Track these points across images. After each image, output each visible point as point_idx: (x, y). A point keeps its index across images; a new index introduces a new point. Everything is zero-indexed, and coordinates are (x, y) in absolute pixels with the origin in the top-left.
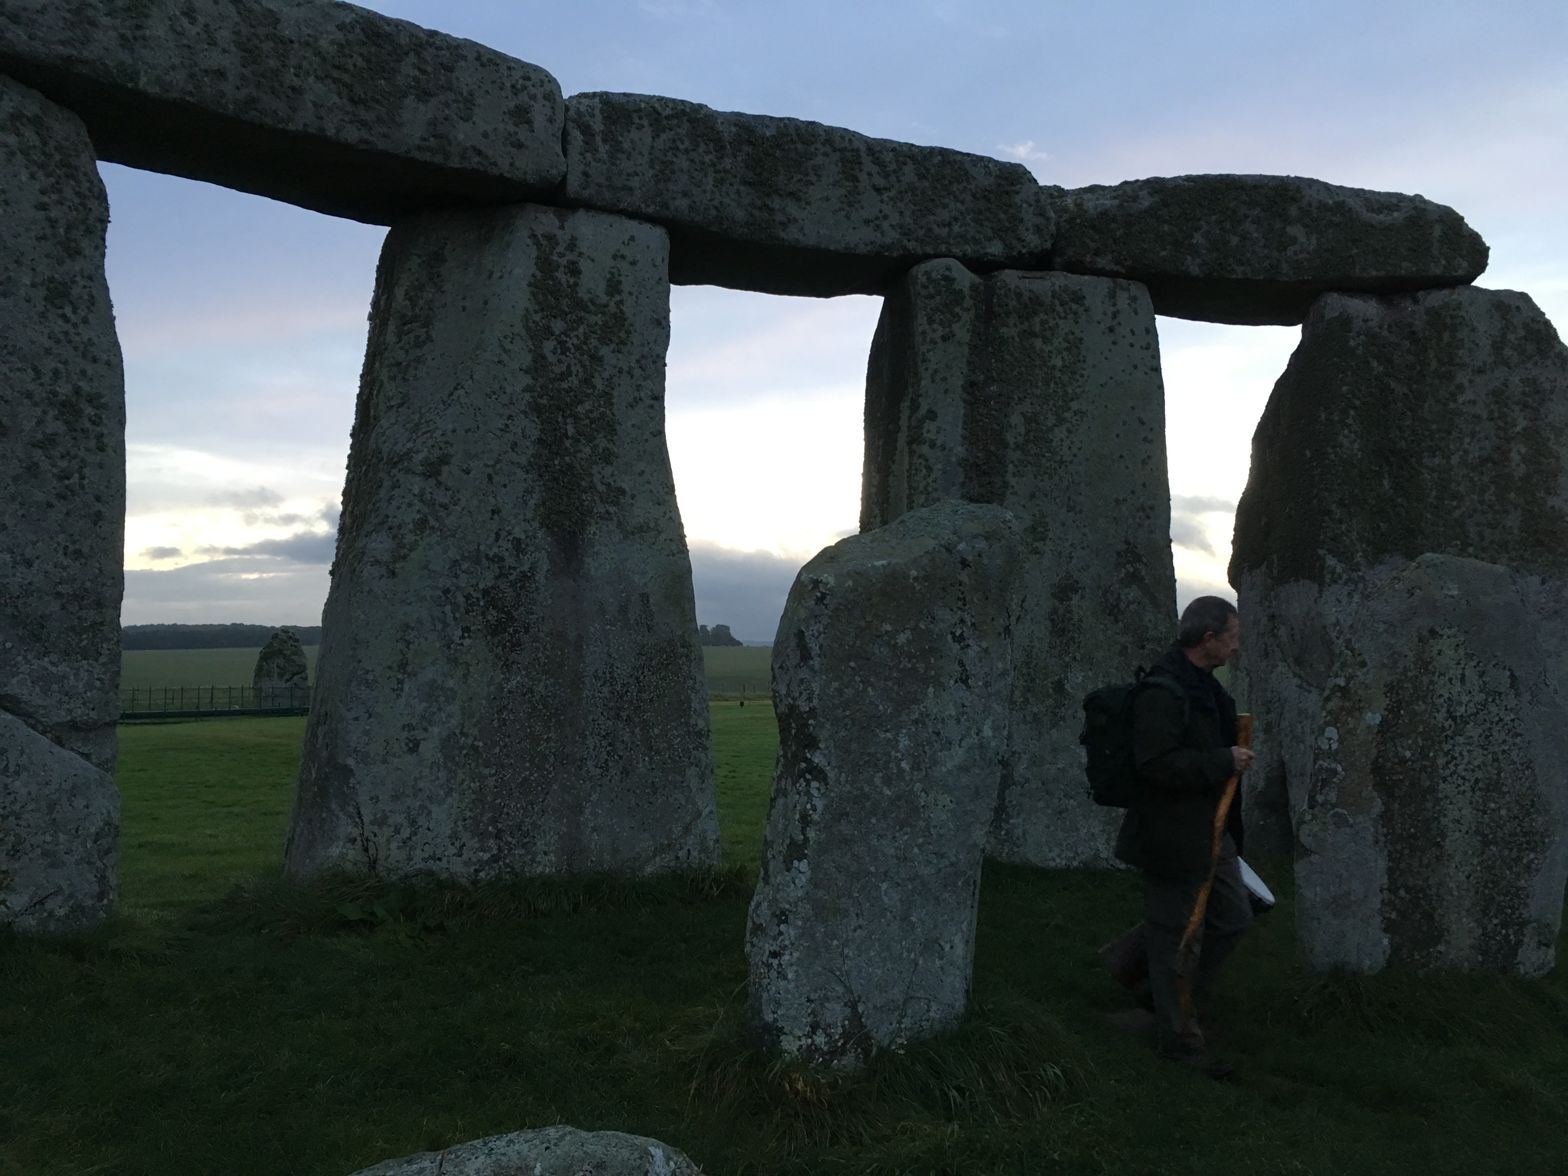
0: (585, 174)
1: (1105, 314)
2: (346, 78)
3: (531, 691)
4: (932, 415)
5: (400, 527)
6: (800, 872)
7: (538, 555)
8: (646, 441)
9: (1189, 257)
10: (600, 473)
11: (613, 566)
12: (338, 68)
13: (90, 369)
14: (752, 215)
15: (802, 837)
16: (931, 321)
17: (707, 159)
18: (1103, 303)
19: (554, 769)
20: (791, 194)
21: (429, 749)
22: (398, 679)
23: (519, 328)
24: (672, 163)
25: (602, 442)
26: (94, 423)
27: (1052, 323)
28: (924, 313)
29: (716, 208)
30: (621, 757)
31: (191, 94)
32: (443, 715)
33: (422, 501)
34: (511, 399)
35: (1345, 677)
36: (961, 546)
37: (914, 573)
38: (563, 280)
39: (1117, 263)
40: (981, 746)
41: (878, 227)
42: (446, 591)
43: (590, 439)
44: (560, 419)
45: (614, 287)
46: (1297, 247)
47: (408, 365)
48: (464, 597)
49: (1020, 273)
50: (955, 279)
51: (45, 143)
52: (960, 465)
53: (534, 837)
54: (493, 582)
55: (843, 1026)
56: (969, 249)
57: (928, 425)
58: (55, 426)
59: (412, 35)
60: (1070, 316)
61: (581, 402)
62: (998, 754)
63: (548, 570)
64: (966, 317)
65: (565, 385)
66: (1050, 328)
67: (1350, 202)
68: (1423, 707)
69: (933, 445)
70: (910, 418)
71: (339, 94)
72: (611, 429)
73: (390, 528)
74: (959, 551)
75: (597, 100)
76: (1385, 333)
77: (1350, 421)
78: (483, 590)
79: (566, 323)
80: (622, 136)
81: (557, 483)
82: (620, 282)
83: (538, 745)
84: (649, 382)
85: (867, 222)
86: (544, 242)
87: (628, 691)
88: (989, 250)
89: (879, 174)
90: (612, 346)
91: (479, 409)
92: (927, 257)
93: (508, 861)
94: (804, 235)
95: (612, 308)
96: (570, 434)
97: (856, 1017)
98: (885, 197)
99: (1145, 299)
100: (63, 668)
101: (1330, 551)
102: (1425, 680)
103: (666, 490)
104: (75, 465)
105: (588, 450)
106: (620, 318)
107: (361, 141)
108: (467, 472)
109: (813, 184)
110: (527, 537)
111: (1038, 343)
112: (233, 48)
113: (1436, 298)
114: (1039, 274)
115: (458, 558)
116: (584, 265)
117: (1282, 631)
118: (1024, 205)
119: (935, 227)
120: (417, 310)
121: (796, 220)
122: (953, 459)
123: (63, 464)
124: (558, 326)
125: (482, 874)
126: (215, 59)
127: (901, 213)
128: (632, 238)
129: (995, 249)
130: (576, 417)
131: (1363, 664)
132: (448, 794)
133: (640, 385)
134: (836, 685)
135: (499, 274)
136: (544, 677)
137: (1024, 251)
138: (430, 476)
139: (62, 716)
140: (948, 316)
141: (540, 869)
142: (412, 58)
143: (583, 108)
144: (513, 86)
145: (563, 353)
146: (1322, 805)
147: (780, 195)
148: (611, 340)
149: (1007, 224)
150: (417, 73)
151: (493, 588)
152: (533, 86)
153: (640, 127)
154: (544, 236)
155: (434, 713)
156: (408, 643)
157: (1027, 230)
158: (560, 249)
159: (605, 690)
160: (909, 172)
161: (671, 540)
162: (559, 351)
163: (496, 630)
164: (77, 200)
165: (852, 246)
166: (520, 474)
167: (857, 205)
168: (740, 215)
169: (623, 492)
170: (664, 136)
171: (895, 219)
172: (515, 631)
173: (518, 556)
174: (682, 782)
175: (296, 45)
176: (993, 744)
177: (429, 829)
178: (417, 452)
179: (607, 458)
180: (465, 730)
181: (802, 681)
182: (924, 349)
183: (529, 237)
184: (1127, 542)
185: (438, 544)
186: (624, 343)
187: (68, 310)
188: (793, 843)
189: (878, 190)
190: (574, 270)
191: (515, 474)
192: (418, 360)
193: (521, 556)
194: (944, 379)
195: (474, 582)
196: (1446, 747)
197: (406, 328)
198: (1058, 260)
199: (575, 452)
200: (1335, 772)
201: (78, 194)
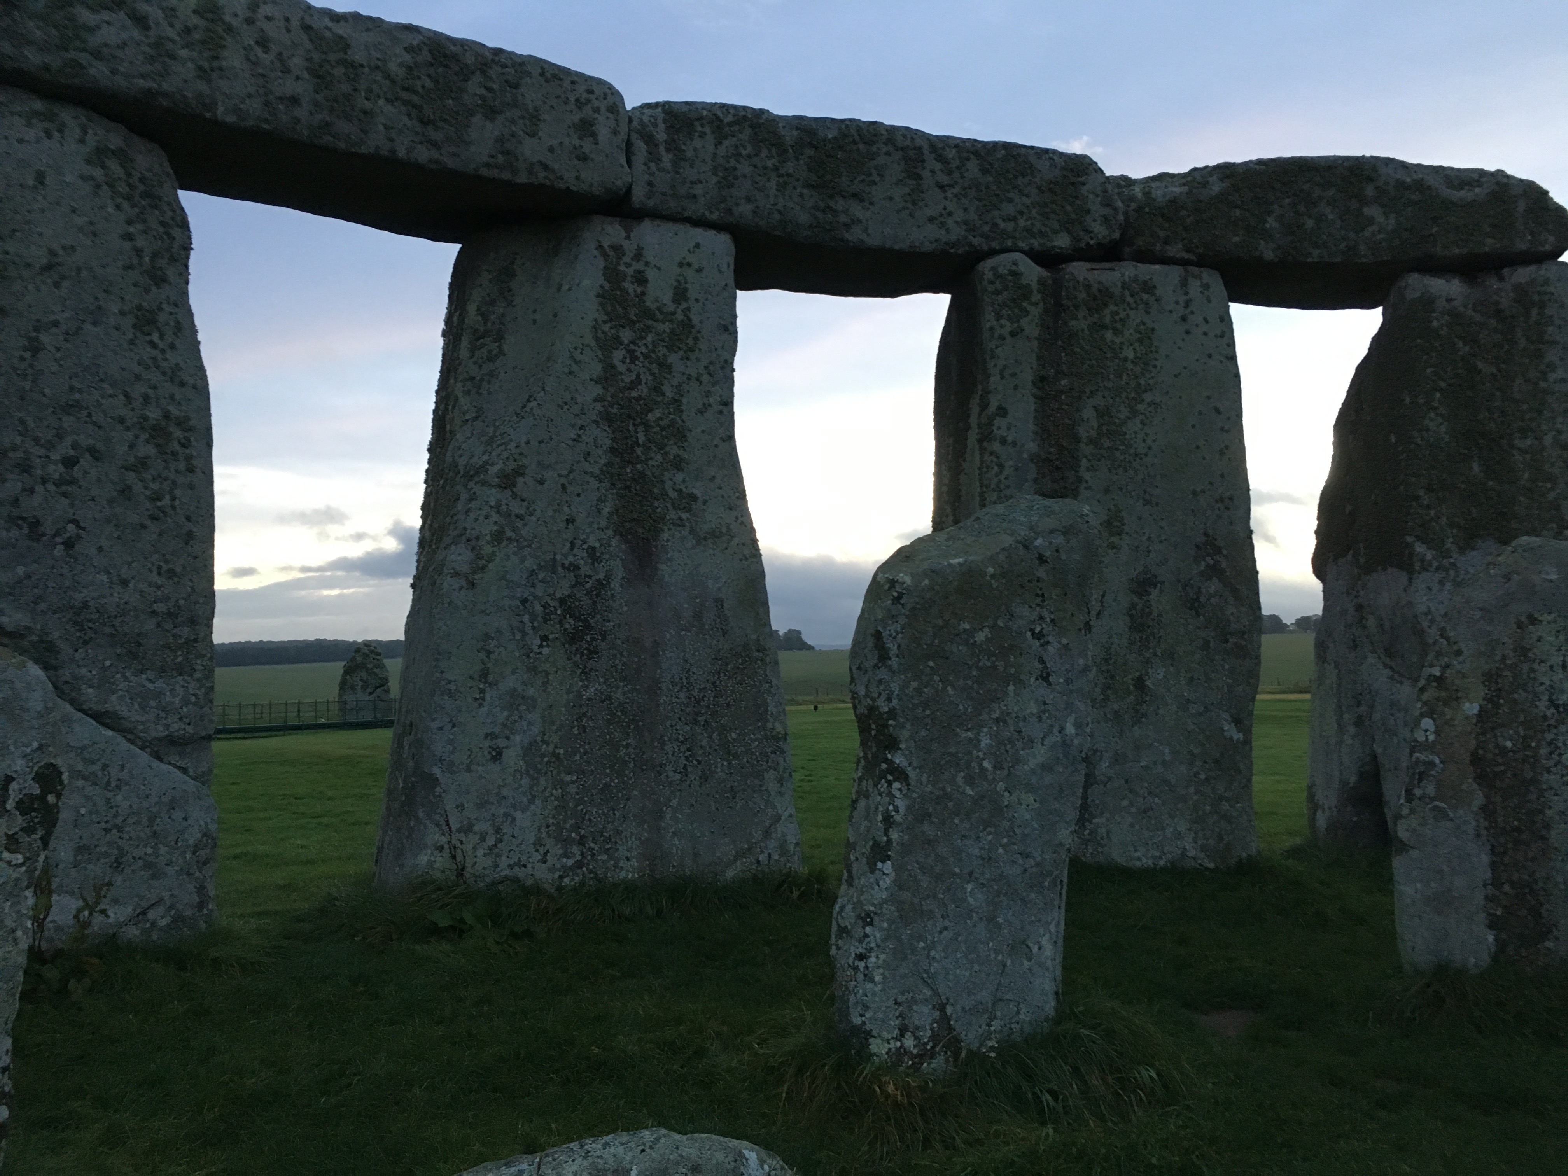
0: (650, 184)
1: (1177, 303)
2: (416, 99)
3: (609, 698)
4: (1002, 411)
5: (477, 538)
6: (884, 874)
7: (613, 563)
8: (716, 446)
9: (1262, 242)
10: (671, 480)
11: (687, 572)
12: (406, 89)
13: (178, 393)
14: (816, 218)
15: (885, 838)
16: (999, 317)
17: (770, 163)
18: (1174, 291)
19: (634, 775)
20: (854, 195)
21: (512, 757)
22: (480, 688)
23: (589, 339)
24: (735, 169)
25: (673, 450)
26: (184, 446)
27: (1122, 314)
28: (991, 309)
29: (780, 212)
30: (699, 762)
31: (266, 121)
32: (524, 723)
33: (498, 512)
34: (582, 409)
35: (1441, 666)
36: (1039, 542)
37: (991, 570)
38: (631, 290)
39: (1188, 251)
40: (1064, 744)
41: (943, 224)
42: (524, 601)
43: (661, 447)
44: (631, 428)
45: (680, 295)
46: (1374, 228)
47: (482, 380)
48: (542, 606)
49: (1088, 265)
50: (1022, 274)
51: (129, 175)
52: (1032, 460)
53: (616, 843)
54: (570, 591)
55: (932, 1029)
56: (1036, 243)
57: (997, 422)
58: (146, 450)
59: (477, 55)
60: (1141, 306)
61: (651, 410)
62: (1081, 751)
63: (623, 578)
64: (1035, 311)
65: (634, 394)
66: (1121, 320)
67: (1431, 180)
68: (1524, 695)
69: (1003, 442)
70: (980, 415)
71: (409, 115)
72: (681, 435)
73: (468, 541)
74: (1036, 547)
75: (660, 109)
76: (1470, 312)
77: (1436, 404)
78: (560, 598)
79: (635, 332)
80: (685, 144)
81: (630, 491)
82: (686, 290)
83: (618, 751)
84: (717, 387)
85: (931, 219)
86: (611, 253)
87: (705, 696)
88: (1056, 243)
89: (942, 171)
90: (681, 353)
91: (552, 420)
92: (993, 253)
93: (591, 867)
94: (868, 235)
95: (680, 316)
96: (641, 442)
97: (945, 1020)
98: (949, 194)
99: (1218, 286)
100: (160, 684)
101: (1418, 538)
102: (1525, 668)
103: (737, 494)
104: (166, 486)
105: (659, 457)
106: (687, 325)
107: (430, 161)
108: (541, 482)
109: (876, 184)
110: (601, 545)
111: (1109, 335)
112: (306, 76)
113: (1523, 274)
114: (1107, 265)
115: (535, 567)
116: (650, 274)
117: (1371, 622)
118: (1091, 196)
119: (1000, 222)
120: (489, 324)
121: (859, 221)
122: (1025, 456)
123: (155, 486)
124: (626, 335)
125: (566, 880)
126: (289, 87)
127: (965, 210)
128: (697, 246)
129: (1063, 241)
130: (647, 426)
131: (1459, 653)
132: (532, 801)
133: (709, 391)
134: (914, 684)
135: (567, 287)
136: (622, 684)
137: (1092, 242)
138: (505, 488)
139: (160, 731)
140: (1016, 310)
141: (623, 875)
142: (477, 78)
143: (646, 119)
144: (577, 100)
145: (632, 362)
146: (1420, 799)
147: (844, 197)
148: (679, 348)
149: (1073, 216)
150: (483, 91)
151: (569, 596)
152: (597, 99)
153: (702, 135)
154: (611, 247)
155: (516, 721)
156: (489, 653)
157: (1095, 220)
158: (627, 259)
159: (682, 695)
160: (973, 168)
161: (743, 544)
162: (628, 360)
163: (574, 638)
164: (161, 230)
165: (917, 244)
166: (594, 483)
167: (921, 204)
168: (804, 218)
169: (694, 498)
170: (726, 143)
171: (959, 215)
172: (593, 639)
173: (593, 564)
174: (761, 786)
175: (366, 70)
176: (1076, 742)
177: (513, 836)
178: (493, 465)
179: (678, 464)
180: (546, 738)
181: (880, 681)
182: (992, 345)
183: (597, 249)
184: (1206, 534)
185: (515, 554)
186: (692, 350)
187: (155, 337)
188: (876, 845)
189: (941, 187)
190: (641, 279)
191: (588, 482)
192: (491, 374)
193: (596, 564)
194: (1014, 375)
195: (551, 591)
196: (1549, 736)
197: (478, 343)
198: (1127, 250)
199: (647, 460)
200: (1432, 764)
201: (163, 224)
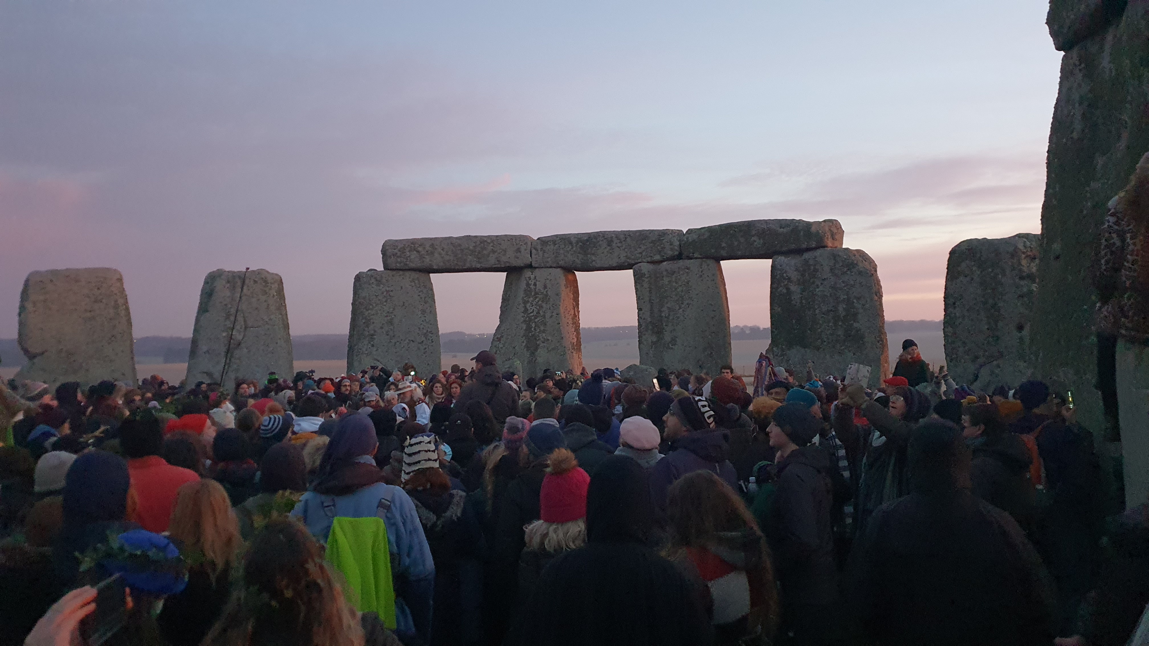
0: (537, 260)
1: (698, 271)
8: (555, 326)
10: (542, 336)
13: (430, 326)
14: (582, 261)
17: (568, 249)
20: (593, 253)
23: (521, 302)
24: (559, 252)
25: (542, 328)
26: (431, 337)
27: (679, 277)
29: (572, 261)
34: (518, 320)
38: (532, 288)
43: (539, 327)
44: (531, 323)
45: (545, 287)
46: (756, 243)
49: (667, 263)
50: (643, 270)
56: (649, 259)
59: (491, 239)
60: (685, 274)
61: (537, 318)
64: (647, 280)
65: (532, 315)
72: (545, 324)
75: (541, 239)
80: (546, 247)
81: (530, 340)
85: (617, 257)
86: (527, 279)
88: (655, 259)
89: (619, 242)
90: (545, 303)
92: (636, 263)
94: (597, 264)
95: (545, 293)
96: (533, 327)
98: (622, 249)
103: (560, 338)
105: (538, 330)
106: (547, 295)
109: (599, 250)
111: (674, 284)
116: (537, 283)
118: (666, 243)
119: (637, 255)
120: (507, 297)
124: (531, 300)
127: (627, 252)
128: (550, 273)
129: (657, 257)
130: (536, 322)
133: (553, 312)
137: (667, 256)
142: (491, 245)
143: (536, 243)
144: (516, 244)
145: (532, 306)
149: (661, 249)
150: (492, 248)
153: (550, 245)
154: (529, 277)
157: (668, 250)
158: (532, 280)
160: (629, 240)
161: (562, 352)
165: (612, 264)
166: (520, 338)
168: (579, 262)
169: (548, 340)
170: (556, 246)
171: (625, 254)
179: (544, 331)
183: (524, 278)
186: (548, 301)
190: (535, 285)
198: (681, 257)
199: (535, 331)
